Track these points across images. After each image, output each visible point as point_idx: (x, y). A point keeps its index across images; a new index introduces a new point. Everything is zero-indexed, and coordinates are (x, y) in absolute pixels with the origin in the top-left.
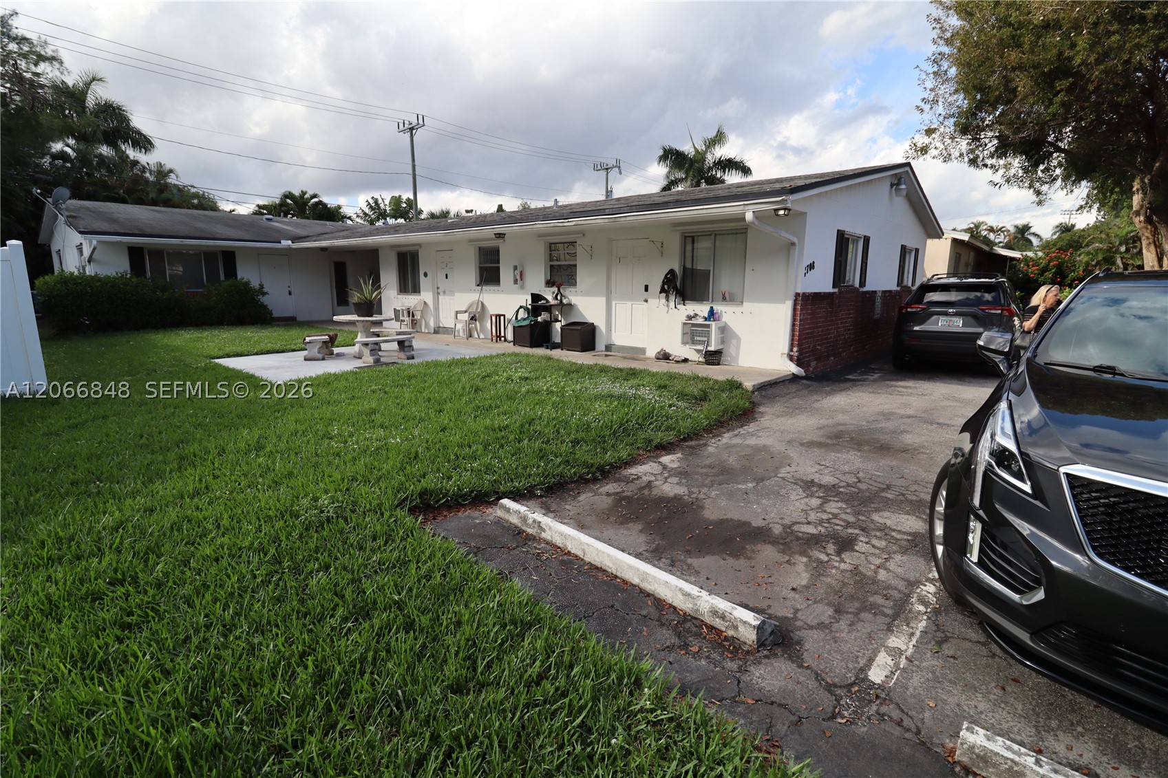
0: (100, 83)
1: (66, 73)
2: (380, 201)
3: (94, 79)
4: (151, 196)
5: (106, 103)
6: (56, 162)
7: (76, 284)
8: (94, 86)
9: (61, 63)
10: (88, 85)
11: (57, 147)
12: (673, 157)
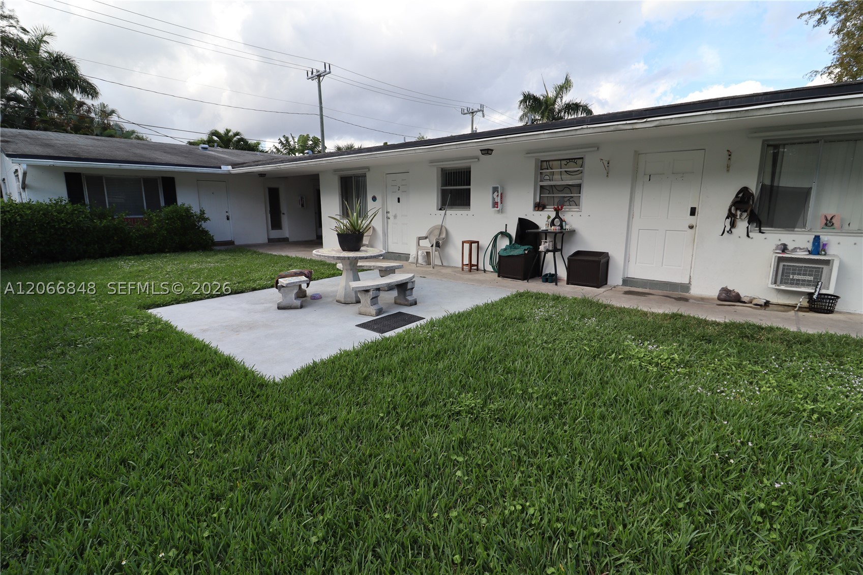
0: (51, 37)
2: (290, 139)
3: (45, 34)
6: (11, 103)
8: (45, 40)
10: (40, 39)
11: (13, 90)
12: (531, 101)
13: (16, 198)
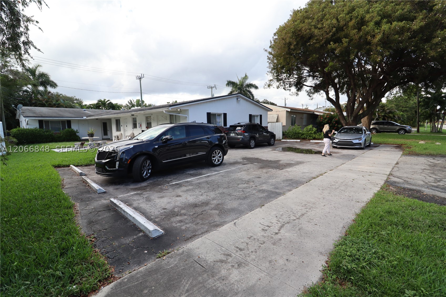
0: (40, 67)
1: (30, 64)
2: (132, 101)
3: (38, 66)
4: (53, 103)
5: (42, 73)
6: (24, 93)
7: (22, 131)
8: (38, 68)
9: (29, 61)
10: (36, 68)
11: (25, 88)
12: (230, 83)
13: (25, 127)
